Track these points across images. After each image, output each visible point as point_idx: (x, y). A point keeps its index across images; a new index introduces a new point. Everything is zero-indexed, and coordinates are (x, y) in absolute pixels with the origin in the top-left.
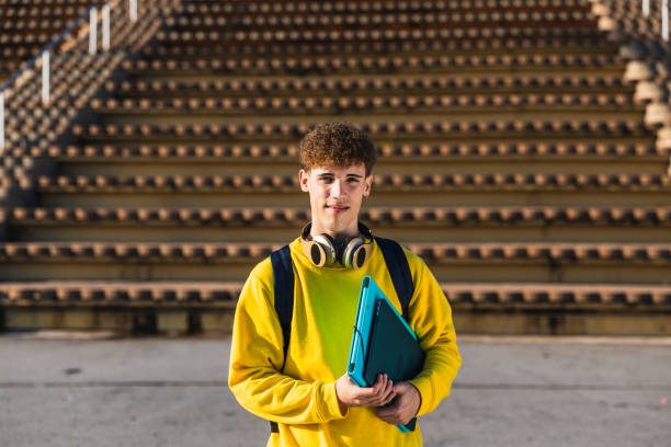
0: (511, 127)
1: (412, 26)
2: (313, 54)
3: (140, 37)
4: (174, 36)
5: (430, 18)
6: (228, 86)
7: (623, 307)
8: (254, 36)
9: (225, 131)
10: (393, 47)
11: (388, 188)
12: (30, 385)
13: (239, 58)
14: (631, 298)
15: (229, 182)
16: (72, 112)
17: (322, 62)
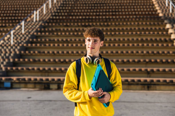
0: (137, 40)
1: (113, 15)
2: (89, 22)
3: (46, 18)
4: (54, 17)
5: (117, 13)
6: (68, 30)
7: (165, 83)
8: (74, 17)
9: (67, 40)
10: (108, 20)
11: (107, 54)
12: (19, 101)
13: (70, 22)
14: (168, 81)
15: (68, 52)
16: (29, 36)
17: (91, 24)
